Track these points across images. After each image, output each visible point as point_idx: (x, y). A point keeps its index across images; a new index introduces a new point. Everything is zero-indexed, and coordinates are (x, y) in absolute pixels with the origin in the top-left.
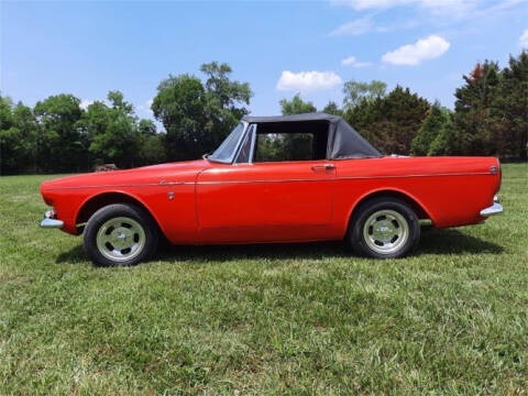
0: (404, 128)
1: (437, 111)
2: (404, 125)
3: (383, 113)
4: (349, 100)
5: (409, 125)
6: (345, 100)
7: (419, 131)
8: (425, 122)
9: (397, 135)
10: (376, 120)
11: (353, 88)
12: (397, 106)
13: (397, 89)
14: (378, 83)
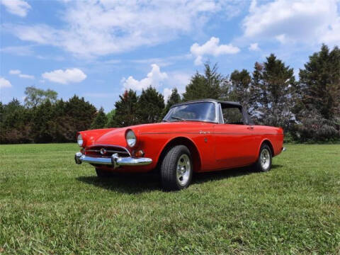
0: (81, 122)
1: (102, 113)
2: (82, 120)
3: (66, 111)
4: (29, 100)
5: (85, 120)
6: (26, 100)
7: (92, 124)
8: (95, 119)
9: (77, 126)
10: (61, 115)
11: (33, 92)
12: (76, 108)
13: (75, 97)
14: (52, 91)
